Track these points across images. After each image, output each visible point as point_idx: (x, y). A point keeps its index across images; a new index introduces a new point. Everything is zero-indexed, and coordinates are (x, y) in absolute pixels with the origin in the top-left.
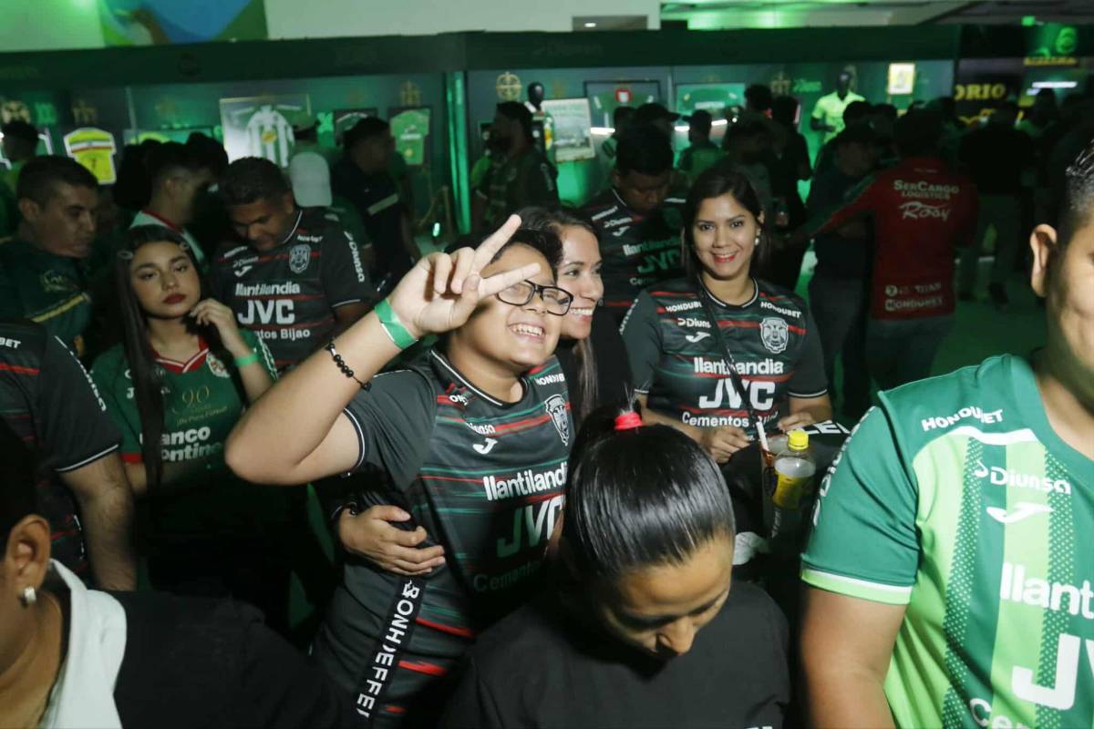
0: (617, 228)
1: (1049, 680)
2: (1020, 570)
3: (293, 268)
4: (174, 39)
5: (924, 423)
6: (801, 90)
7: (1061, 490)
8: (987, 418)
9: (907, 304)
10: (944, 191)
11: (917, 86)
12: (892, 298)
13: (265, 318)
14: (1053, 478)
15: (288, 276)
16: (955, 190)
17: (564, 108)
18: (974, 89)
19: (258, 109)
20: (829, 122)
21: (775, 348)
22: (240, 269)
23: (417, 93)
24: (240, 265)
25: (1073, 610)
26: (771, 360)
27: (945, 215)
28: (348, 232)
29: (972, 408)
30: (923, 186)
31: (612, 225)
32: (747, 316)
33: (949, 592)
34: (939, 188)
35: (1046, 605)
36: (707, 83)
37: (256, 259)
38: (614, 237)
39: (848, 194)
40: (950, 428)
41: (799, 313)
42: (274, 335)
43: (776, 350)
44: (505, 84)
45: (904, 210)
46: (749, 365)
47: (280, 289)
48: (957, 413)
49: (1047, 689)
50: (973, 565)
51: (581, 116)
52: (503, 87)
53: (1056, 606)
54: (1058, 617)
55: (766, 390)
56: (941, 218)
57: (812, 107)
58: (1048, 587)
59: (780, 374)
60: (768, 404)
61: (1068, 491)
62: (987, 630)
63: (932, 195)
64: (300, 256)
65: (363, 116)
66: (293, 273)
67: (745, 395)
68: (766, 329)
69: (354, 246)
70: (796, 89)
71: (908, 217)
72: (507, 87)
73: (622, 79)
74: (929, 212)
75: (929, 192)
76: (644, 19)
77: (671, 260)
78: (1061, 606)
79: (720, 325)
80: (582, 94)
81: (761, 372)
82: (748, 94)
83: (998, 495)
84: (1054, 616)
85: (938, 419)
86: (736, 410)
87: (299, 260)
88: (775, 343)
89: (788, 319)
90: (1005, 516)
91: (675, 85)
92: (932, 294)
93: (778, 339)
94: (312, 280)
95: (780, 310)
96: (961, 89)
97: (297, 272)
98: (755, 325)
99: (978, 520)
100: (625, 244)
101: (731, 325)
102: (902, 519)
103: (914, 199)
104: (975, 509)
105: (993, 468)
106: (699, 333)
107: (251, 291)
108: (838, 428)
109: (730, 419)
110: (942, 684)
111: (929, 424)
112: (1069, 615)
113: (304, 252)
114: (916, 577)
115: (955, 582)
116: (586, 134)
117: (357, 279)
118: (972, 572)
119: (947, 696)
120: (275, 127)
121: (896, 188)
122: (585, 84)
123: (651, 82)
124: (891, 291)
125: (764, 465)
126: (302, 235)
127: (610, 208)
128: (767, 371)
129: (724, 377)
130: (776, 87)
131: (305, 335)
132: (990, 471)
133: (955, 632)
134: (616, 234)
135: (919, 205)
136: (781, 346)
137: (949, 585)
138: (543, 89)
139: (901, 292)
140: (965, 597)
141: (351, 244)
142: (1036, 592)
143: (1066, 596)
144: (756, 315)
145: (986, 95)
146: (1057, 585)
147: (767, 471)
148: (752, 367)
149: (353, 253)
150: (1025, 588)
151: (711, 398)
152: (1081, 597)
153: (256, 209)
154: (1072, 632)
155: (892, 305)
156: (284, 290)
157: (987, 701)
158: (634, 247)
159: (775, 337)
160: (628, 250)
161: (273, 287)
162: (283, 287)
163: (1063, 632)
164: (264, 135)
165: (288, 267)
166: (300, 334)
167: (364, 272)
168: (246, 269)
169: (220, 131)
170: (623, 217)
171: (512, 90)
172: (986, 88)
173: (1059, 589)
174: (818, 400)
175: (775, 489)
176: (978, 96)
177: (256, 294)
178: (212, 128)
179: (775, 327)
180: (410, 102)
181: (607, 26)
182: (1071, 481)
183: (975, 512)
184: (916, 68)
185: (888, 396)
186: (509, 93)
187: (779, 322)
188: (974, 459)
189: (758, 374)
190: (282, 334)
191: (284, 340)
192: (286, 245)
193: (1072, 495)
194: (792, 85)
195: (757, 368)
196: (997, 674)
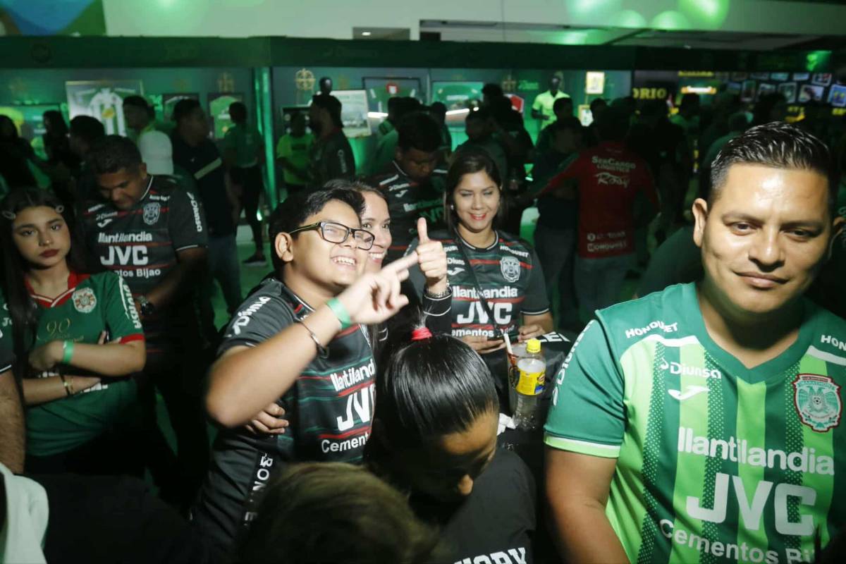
0: (398, 191)
1: (710, 504)
2: (690, 431)
3: (146, 221)
4: (25, 32)
5: (627, 332)
6: (524, 88)
7: (715, 377)
8: (667, 329)
9: (602, 247)
10: (626, 166)
11: (606, 88)
12: (593, 242)
13: (124, 260)
14: (709, 369)
15: (142, 227)
16: (633, 166)
17: (348, 97)
18: (645, 92)
19: (99, 90)
20: (545, 112)
21: (512, 278)
22: (102, 221)
23: (231, 82)
24: (102, 218)
25: (724, 456)
26: (509, 287)
27: (625, 184)
28: (191, 193)
29: (659, 322)
30: (612, 162)
31: (395, 189)
32: (491, 256)
33: (645, 448)
34: (622, 164)
35: (707, 454)
36: (456, 81)
37: (115, 214)
38: (397, 198)
39: (561, 165)
40: (644, 336)
41: (527, 254)
42: (131, 274)
43: (512, 280)
44: (302, 78)
45: (599, 177)
46: (493, 291)
47: (135, 238)
48: (648, 325)
49: (709, 510)
50: (661, 425)
51: (361, 103)
52: (300, 80)
53: (713, 455)
54: (715, 461)
55: (505, 309)
56: (623, 185)
57: (532, 101)
58: (708, 442)
59: (515, 298)
60: (508, 319)
61: (720, 377)
62: (669, 472)
63: (618, 168)
64: (152, 212)
65: (186, 98)
66: (146, 224)
67: (491, 313)
68: (505, 265)
69: (195, 204)
70: (520, 87)
71: (601, 183)
72: (304, 80)
73: (392, 76)
74: (615, 180)
75: (615, 166)
76: (407, 31)
77: (439, 215)
78: (716, 454)
79: (471, 263)
80: (361, 87)
81: (502, 296)
82: (485, 90)
83: (675, 381)
84: (712, 461)
85: (636, 330)
86: (484, 324)
87: (151, 214)
88: (511, 275)
89: (520, 258)
90: (680, 395)
91: (432, 82)
92: (619, 239)
93: (513, 272)
94: (162, 230)
95: (514, 252)
96: (636, 91)
97: (149, 224)
98: (496, 262)
99: (663, 398)
100: (406, 203)
101: (479, 262)
102: (615, 398)
103: (605, 171)
104: (661, 391)
105: (672, 363)
106: (456, 269)
107: (112, 239)
108: (560, 337)
109: (480, 331)
110: (641, 512)
111: (630, 333)
112: (722, 460)
113: (155, 208)
114: (623, 438)
115: (649, 441)
116: (365, 117)
117: (196, 229)
118: (660, 434)
119: (645, 519)
120: (113, 106)
121: (593, 162)
122: (363, 79)
123: (413, 79)
124: (591, 237)
125: (510, 365)
126: (154, 195)
127: (393, 176)
128: (505, 295)
129: (475, 300)
130: (506, 85)
131: (157, 274)
132: (670, 365)
133: (650, 475)
134: (398, 196)
135: (608, 175)
136: (515, 277)
137: (646, 444)
138: (331, 82)
139: (598, 238)
140: (656, 452)
141: (192, 202)
142: (701, 445)
143: (719, 447)
144: (498, 255)
145: (653, 96)
146: (713, 440)
147: (512, 369)
148: (495, 293)
149: (194, 209)
150: (693, 443)
151: (466, 316)
152: (729, 447)
153: (119, 177)
154: (724, 471)
155: (592, 248)
156: (139, 238)
157: (671, 521)
158: (411, 205)
159: (511, 271)
160: (408, 208)
161: (130, 236)
162: (138, 236)
163: (718, 472)
164: (105, 112)
165: (142, 220)
166: (152, 273)
167: (202, 225)
168: (107, 221)
169: (65, 107)
170: (403, 183)
171: (308, 82)
172: (653, 91)
173: (715, 443)
174: (543, 316)
175: (518, 381)
176: (648, 97)
177: (116, 241)
178: (59, 104)
179: (511, 263)
180: (226, 89)
181: (380, 35)
182: (721, 370)
183: (661, 393)
184: (605, 76)
185: (602, 313)
186: (305, 85)
187: (514, 260)
188: (660, 357)
189: (500, 298)
190: (138, 273)
191: (140, 278)
192: (140, 203)
193: (722, 379)
194: (518, 84)
195: (499, 293)
196: (677, 501)
